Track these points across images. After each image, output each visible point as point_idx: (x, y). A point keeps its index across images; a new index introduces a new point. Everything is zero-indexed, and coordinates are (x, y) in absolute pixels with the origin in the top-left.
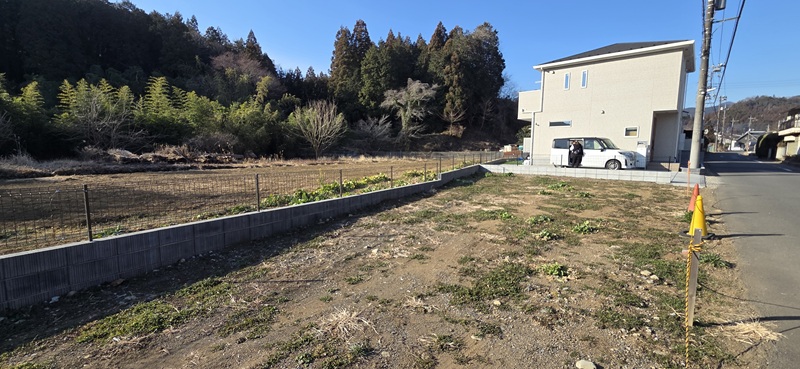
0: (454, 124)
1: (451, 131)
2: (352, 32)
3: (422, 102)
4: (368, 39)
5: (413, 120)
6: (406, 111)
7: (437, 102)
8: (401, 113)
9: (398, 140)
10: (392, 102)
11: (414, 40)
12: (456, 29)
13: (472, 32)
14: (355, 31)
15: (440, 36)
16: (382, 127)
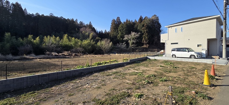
0: (145, 44)
1: (145, 46)
2: (116, 20)
3: (136, 38)
4: (120, 21)
5: (133, 43)
6: (131, 41)
7: (140, 38)
8: (129, 41)
9: (128, 49)
10: (127, 38)
11: (133, 21)
12: (146, 17)
13: (150, 18)
14: (117, 20)
15: (141, 19)
16: (124, 45)
